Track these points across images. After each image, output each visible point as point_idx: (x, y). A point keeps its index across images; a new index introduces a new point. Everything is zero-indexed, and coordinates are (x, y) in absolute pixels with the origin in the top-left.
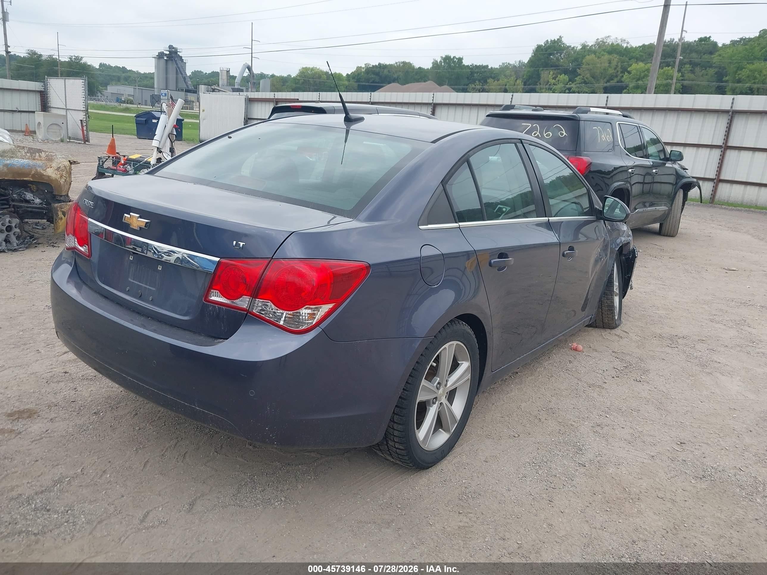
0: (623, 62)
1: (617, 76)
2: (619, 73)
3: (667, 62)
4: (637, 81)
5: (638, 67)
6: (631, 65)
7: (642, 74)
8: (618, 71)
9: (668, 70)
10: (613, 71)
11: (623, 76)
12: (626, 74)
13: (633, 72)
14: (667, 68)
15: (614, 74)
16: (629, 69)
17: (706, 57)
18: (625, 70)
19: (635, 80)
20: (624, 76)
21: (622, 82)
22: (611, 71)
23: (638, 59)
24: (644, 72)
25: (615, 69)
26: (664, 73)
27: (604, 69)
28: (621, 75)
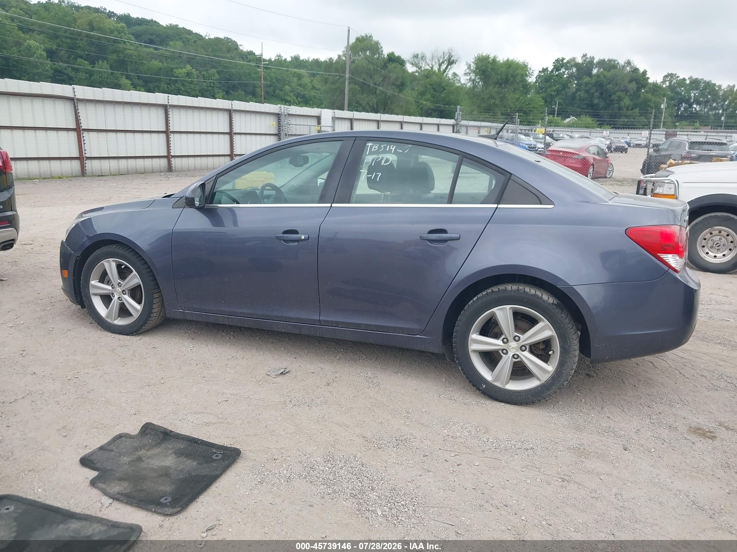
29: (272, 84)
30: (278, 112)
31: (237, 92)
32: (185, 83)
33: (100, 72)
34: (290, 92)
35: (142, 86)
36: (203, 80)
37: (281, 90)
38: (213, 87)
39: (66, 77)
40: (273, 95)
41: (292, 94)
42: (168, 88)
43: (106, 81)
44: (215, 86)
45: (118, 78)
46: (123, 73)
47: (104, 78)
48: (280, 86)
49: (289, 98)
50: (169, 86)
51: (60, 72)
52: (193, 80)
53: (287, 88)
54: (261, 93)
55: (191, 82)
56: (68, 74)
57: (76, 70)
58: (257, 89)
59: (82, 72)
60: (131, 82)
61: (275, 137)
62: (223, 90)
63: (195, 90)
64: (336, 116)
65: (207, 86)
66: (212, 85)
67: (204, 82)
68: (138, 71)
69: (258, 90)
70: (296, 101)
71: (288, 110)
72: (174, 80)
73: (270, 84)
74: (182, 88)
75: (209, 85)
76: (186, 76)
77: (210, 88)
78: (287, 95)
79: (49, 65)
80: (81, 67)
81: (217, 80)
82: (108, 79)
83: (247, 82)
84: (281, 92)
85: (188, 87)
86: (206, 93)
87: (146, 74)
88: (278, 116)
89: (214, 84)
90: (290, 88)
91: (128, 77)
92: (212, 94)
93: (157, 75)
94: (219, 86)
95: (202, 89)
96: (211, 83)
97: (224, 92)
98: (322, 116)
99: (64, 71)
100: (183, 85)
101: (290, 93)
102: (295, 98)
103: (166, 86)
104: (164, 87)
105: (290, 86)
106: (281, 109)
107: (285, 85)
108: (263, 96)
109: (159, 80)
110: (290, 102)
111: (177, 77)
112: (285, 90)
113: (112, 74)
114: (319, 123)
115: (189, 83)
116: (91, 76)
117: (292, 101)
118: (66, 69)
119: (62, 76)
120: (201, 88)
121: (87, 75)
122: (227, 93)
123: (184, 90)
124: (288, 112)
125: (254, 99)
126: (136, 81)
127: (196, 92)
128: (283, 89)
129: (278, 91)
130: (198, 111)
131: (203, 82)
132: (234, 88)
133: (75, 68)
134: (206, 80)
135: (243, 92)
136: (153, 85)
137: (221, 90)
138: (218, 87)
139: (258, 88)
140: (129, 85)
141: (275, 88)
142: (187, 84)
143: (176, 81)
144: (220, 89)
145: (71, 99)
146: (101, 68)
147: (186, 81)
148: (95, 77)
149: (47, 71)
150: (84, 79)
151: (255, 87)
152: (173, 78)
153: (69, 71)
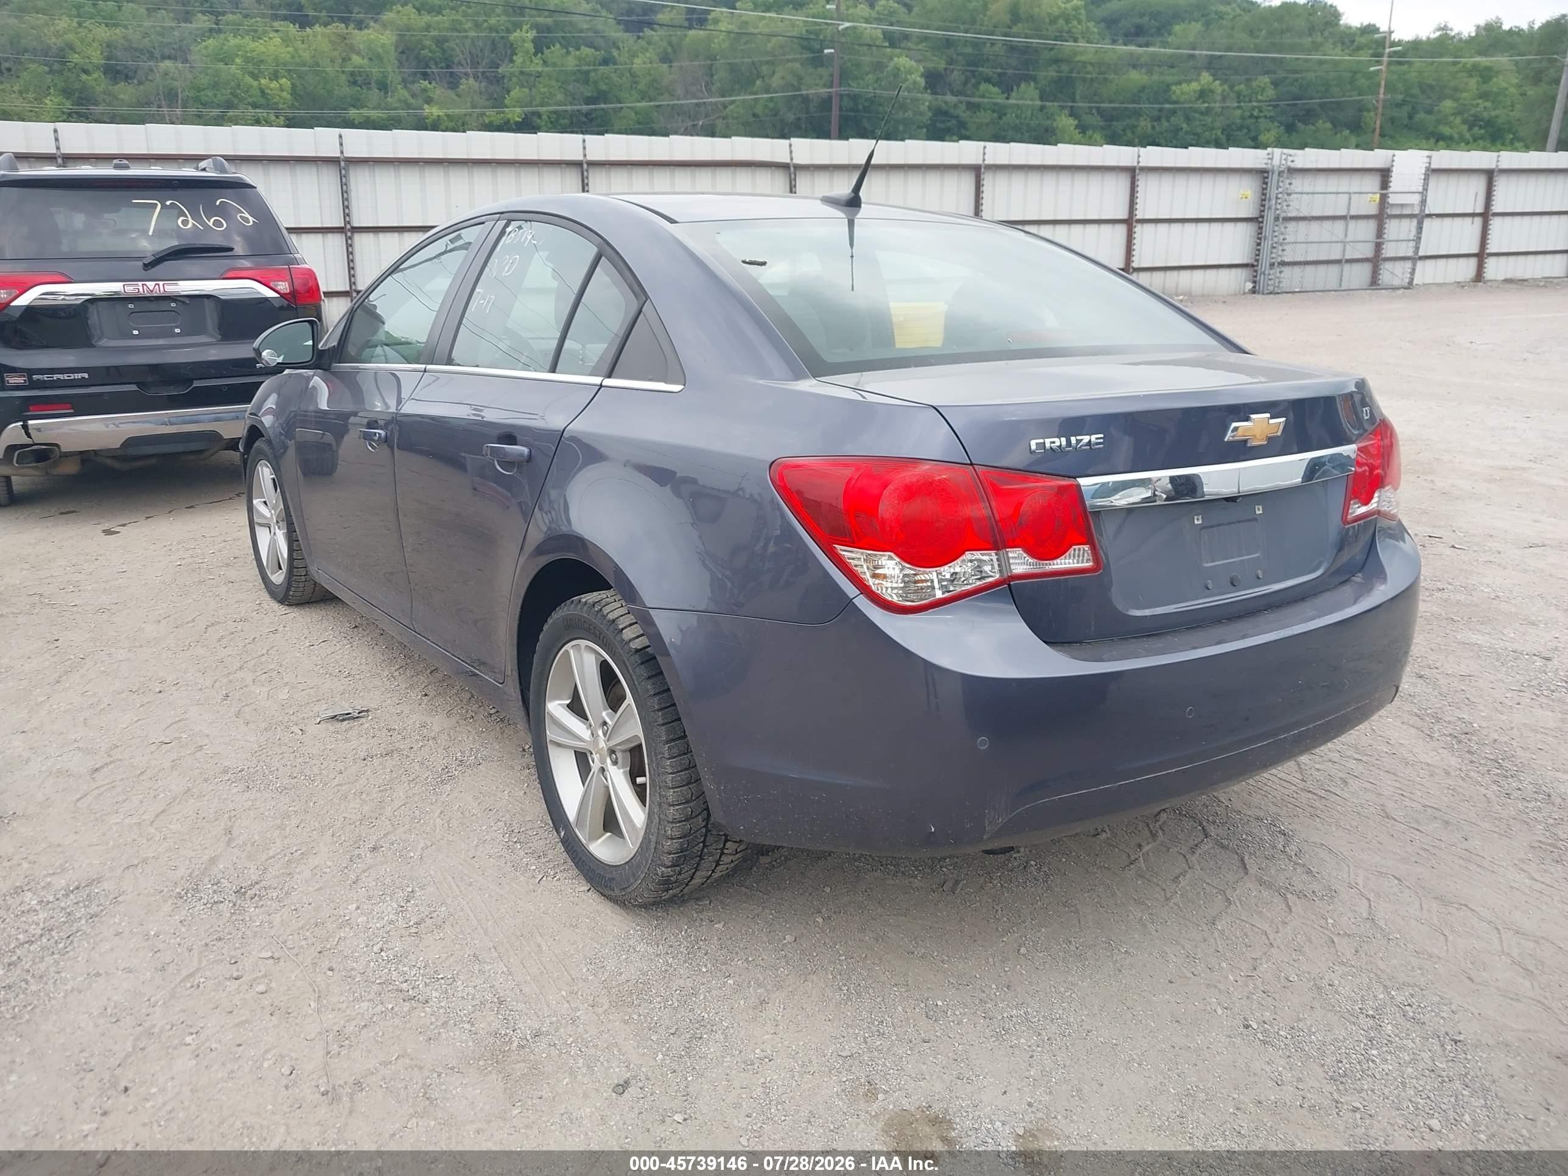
29: (1408, 99)
30: (1265, 166)
31: (1313, 124)
32: (1192, 114)
33: (1018, 107)
34: (1453, 114)
35: (1102, 128)
36: (1236, 104)
37: (1430, 112)
38: (1257, 118)
39: (954, 122)
40: (1406, 126)
41: (1458, 120)
42: (1153, 127)
43: (1028, 125)
44: (1261, 114)
45: (1052, 115)
46: (1065, 104)
47: (1026, 118)
48: (1429, 101)
49: (1446, 130)
50: (1155, 124)
51: (946, 113)
52: (1212, 105)
53: (1448, 105)
54: (1375, 123)
55: (1207, 112)
56: (957, 117)
57: (973, 107)
58: (1365, 114)
59: (985, 110)
60: (1076, 122)
61: (1250, 224)
62: (1279, 122)
63: (1212, 129)
64: (1434, 166)
65: (1243, 118)
66: (1255, 113)
67: (1239, 107)
68: (1096, 98)
69: (1369, 116)
70: (1468, 136)
71: (1290, 158)
72: (1169, 109)
73: (1403, 100)
74: (1185, 126)
75: (1248, 114)
76: (1197, 99)
77: (1249, 121)
78: (1445, 124)
79: (927, 104)
80: (986, 100)
81: (1270, 101)
82: (1031, 120)
83: (1343, 99)
84: (1429, 116)
85: (1197, 123)
86: (1239, 133)
87: (1110, 102)
88: (1263, 174)
89: (1261, 111)
90: (1455, 105)
91: (1073, 114)
92: (1253, 134)
93: (1134, 102)
94: (1272, 114)
95: (1228, 126)
96: (1254, 108)
97: (1282, 128)
98: (1394, 169)
99: (952, 111)
100: (1188, 119)
101: (1452, 118)
102: (1465, 127)
103: (1149, 125)
104: (1146, 126)
105: (1456, 100)
106: (1272, 159)
107: (1441, 98)
108: (1378, 131)
109: (1137, 113)
110: (1451, 138)
111: (1176, 102)
112: (1439, 111)
113: (1042, 108)
114: (1385, 184)
115: (1202, 113)
116: (1000, 118)
117: (1456, 136)
118: (955, 106)
119: (948, 121)
120: (1228, 122)
121: (995, 115)
122: (1290, 128)
123: (1188, 129)
124: (1289, 163)
125: (1354, 140)
126: (1089, 120)
127: (1214, 132)
128: (1436, 108)
129: (1421, 116)
130: (1055, 174)
131: (1234, 108)
132: (1308, 116)
133: (974, 104)
134: (1242, 104)
135: (1328, 125)
136: (1125, 123)
137: (1276, 124)
138: (1271, 117)
139: (1369, 110)
140: (1072, 128)
141: (1413, 108)
142: (1197, 116)
143: (1174, 112)
144: (1273, 122)
145: (784, 167)
146: (1022, 98)
147: (1196, 111)
148: (1010, 118)
149: (922, 114)
150: (987, 124)
151: (1362, 108)
152: (1167, 106)
153: (962, 113)
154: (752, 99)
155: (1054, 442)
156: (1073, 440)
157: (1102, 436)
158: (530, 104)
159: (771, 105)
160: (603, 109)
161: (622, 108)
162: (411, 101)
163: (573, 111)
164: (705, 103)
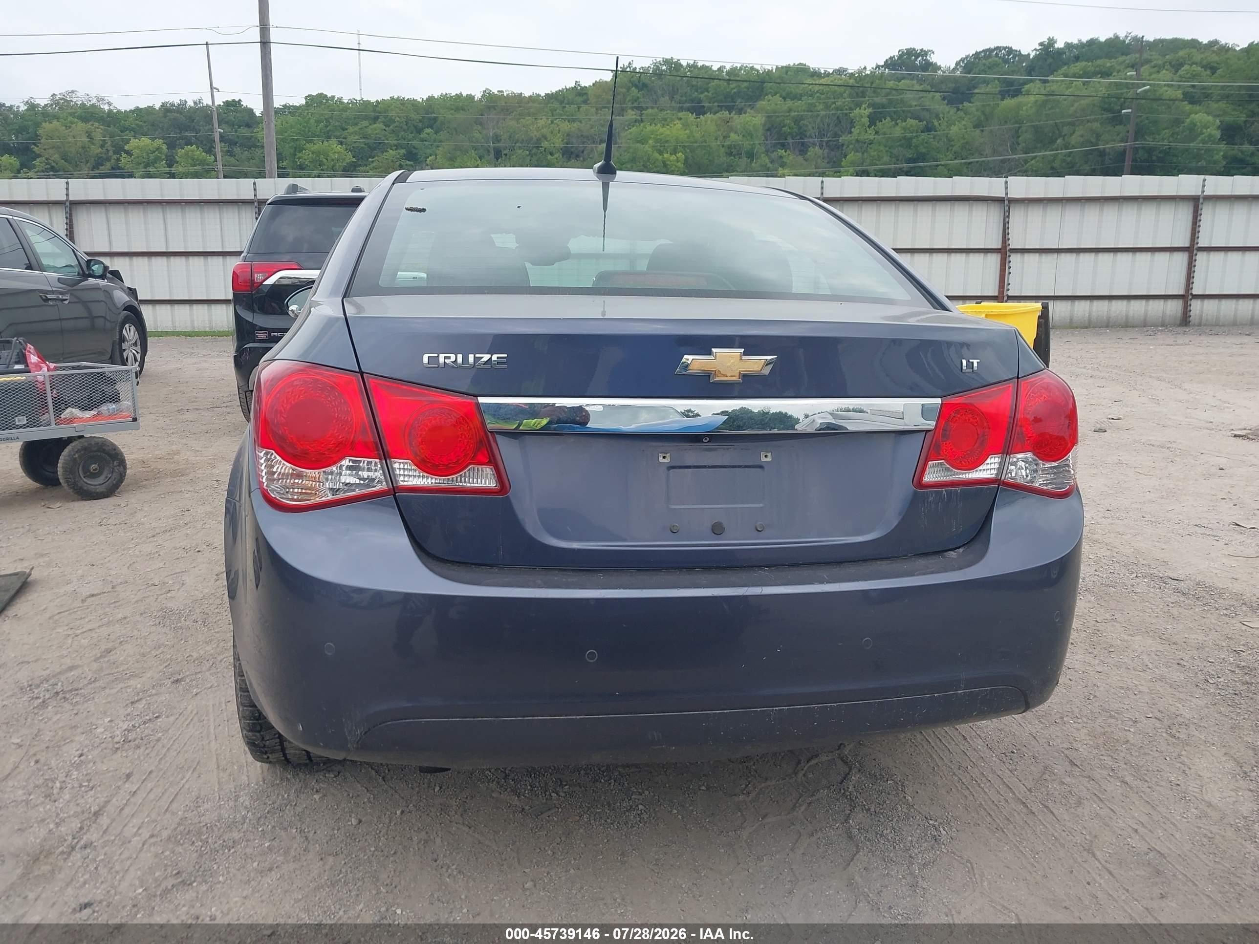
0: (112, 135)
1: (108, 159)
2: (111, 153)
3: (186, 137)
4: (145, 168)
5: (141, 144)
6: (128, 142)
7: (152, 157)
8: (108, 151)
9: (193, 151)
10: (100, 149)
11: (118, 160)
12: (124, 155)
13: (136, 152)
14: (189, 147)
15: (103, 155)
16: (126, 148)
17: (244, 131)
18: (119, 150)
19: (142, 165)
20: (122, 159)
21: (119, 168)
22: (96, 150)
23: (138, 132)
24: (154, 152)
25: (102, 146)
26: (187, 154)
27: (83, 148)
28: (115, 157)
79: (1222, 153)
145: (999, 200)
154: (1051, 155)
155: (449, 358)
156: (471, 358)
157: (506, 355)
158: (862, 164)
159: (1069, 159)
160: (920, 167)
161: (937, 166)
162: (769, 165)
163: (896, 168)
164: (1009, 159)
